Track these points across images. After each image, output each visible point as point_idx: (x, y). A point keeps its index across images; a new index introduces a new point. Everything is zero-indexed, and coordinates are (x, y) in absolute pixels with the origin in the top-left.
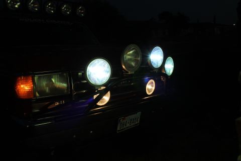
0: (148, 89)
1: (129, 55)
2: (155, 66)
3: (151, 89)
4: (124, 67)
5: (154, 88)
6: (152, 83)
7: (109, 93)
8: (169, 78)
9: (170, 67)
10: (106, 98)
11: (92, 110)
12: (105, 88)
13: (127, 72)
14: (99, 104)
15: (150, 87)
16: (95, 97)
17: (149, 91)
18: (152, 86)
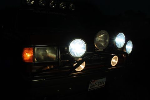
0: (113, 62)
1: (100, 37)
2: (119, 47)
3: (115, 63)
4: (96, 46)
5: (117, 62)
6: (116, 58)
7: (84, 62)
8: (128, 55)
9: (129, 48)
10: (82, 67)
11: (71, 74)
12: (82, 59)
13: (98, 50)
14: (77, 70)
15: (114, 61)
16: (74, 65)
17: (114, 63)
18: (116, 60)
